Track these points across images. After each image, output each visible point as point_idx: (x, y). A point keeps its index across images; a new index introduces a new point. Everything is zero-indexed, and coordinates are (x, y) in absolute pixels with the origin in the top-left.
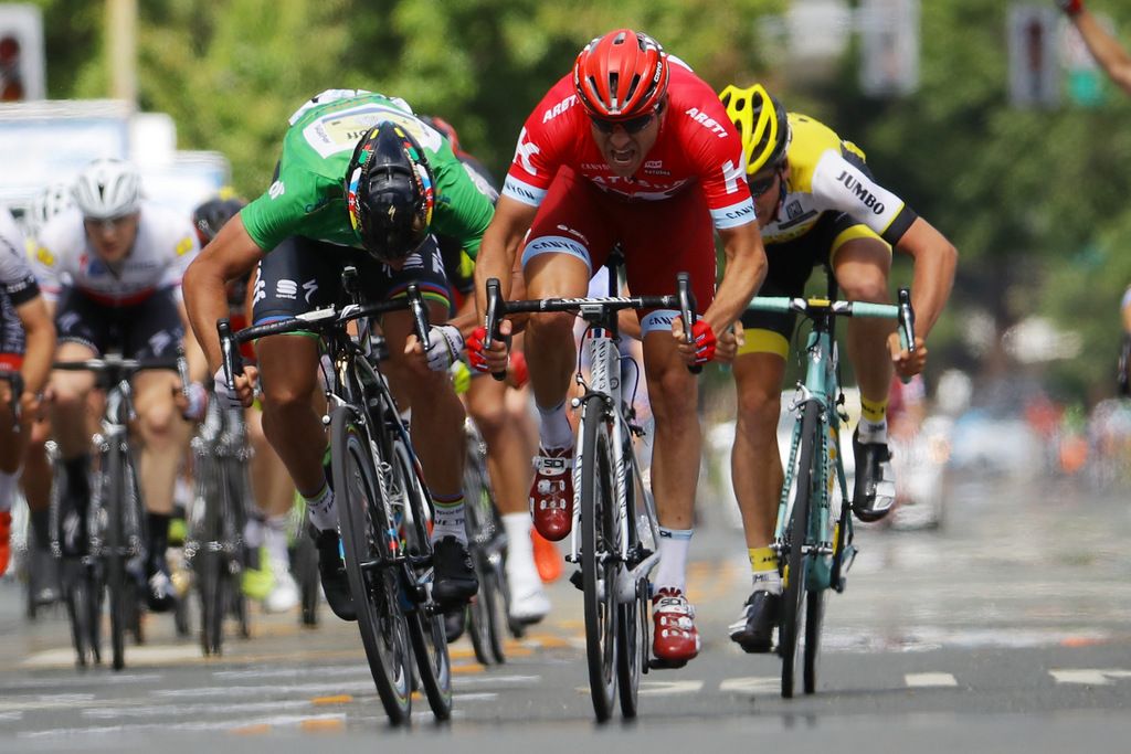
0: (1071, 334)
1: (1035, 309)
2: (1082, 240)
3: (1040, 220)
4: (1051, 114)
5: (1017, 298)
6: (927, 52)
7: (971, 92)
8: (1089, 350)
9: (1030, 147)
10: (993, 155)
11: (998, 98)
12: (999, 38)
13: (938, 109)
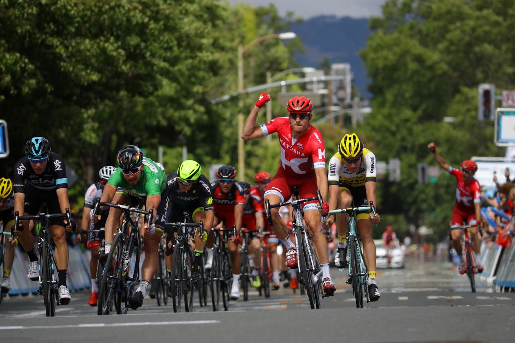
0: (431, 229)
1: (424, 225)
2: (433, 210)
3: (424, 206)
4: (427, 185)
5: (420, 222)
6: (402, 173)
7: (411, 181)
8: (434, 232)
9: (423, 192)
10: (415, 193)
11: (416, 182)
12: (416, 170)
13: (405, 184)
